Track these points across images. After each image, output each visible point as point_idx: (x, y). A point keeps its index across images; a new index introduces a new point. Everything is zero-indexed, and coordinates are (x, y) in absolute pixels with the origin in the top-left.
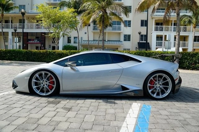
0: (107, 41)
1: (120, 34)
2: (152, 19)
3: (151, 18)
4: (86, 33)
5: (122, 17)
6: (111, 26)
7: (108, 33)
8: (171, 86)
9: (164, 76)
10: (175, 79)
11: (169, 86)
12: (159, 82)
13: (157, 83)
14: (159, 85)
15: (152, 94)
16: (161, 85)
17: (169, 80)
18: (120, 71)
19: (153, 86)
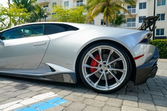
5: (137, 14)
6: (126, 23)
8: (126, 70)
9: (113, 50)
10: (134, 57)
11: (123, 69)
12: (104, 62)
13: (102, 64)
14: (107, 66)
15: (90, 81)
16: (110, 67)
17: (122, 58)
18: (46, 43)
19: (95, 69)
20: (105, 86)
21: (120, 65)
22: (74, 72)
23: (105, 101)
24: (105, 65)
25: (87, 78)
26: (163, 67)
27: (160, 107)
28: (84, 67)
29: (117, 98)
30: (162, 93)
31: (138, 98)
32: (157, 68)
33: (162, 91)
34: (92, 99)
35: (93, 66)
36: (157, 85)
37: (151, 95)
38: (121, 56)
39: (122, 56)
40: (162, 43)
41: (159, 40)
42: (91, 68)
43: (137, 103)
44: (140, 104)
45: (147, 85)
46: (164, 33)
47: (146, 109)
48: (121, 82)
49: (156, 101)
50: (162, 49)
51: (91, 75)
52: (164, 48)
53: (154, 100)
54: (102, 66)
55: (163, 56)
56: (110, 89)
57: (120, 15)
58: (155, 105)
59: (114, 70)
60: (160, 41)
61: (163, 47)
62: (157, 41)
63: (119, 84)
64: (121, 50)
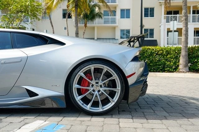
0: (96, 38)
1: (114, 28)
2: (161, 5)
3: (159, 4)
4: (65, 28)
5: (118, 5)
6: (102, 18)
7: (98, 27)
8: (120, 88)
9: (106, 68)
10: (126, 75)
11: (116, 88)
12: (96, 81)
13: (94, 83)
14: (99, 86)
15: (82, 103)
16: (103, 87)
17: (115, 76)
18: (21, 61)
19: (86, 89)
20: (99, 107)
21: (113, 84)
22: (63, 94)
23: (102, 121)
24: (98, 85)
25: (79, 100)
26: (153, 83)
27: (151, 120)
28: (75, 88)
29: (112, 117)
30: (153, 110)
31: (132, 116)
32: (147, 85)
33: (153, 108)
34: (88, 121)
35: (84, 86)
36: (147, 103)
37: (143, 112)
38: (114, 75)
39: (116, 75)
40: (152, 51)
41: (148, 47)
42: (82, 89)
43: (132, 119)
44: (134, 120)
45: (138, 104)
46: (153, 33)
47: (140, 123)
48: (116, 101)
49: (147, 117)
50: (152, 59)
51: (83, 96)
52: (154, 58)
53: (146, 116)
54: (94, 86)
55: (152, 68)
56: (105, 109)
57: (93, 4)
58: (147, 119)
59: (107, 90)
60: (150, 49)
61: (153, 56)
62: (145, 49)
63: (113, 103)
64: (114, 68)
